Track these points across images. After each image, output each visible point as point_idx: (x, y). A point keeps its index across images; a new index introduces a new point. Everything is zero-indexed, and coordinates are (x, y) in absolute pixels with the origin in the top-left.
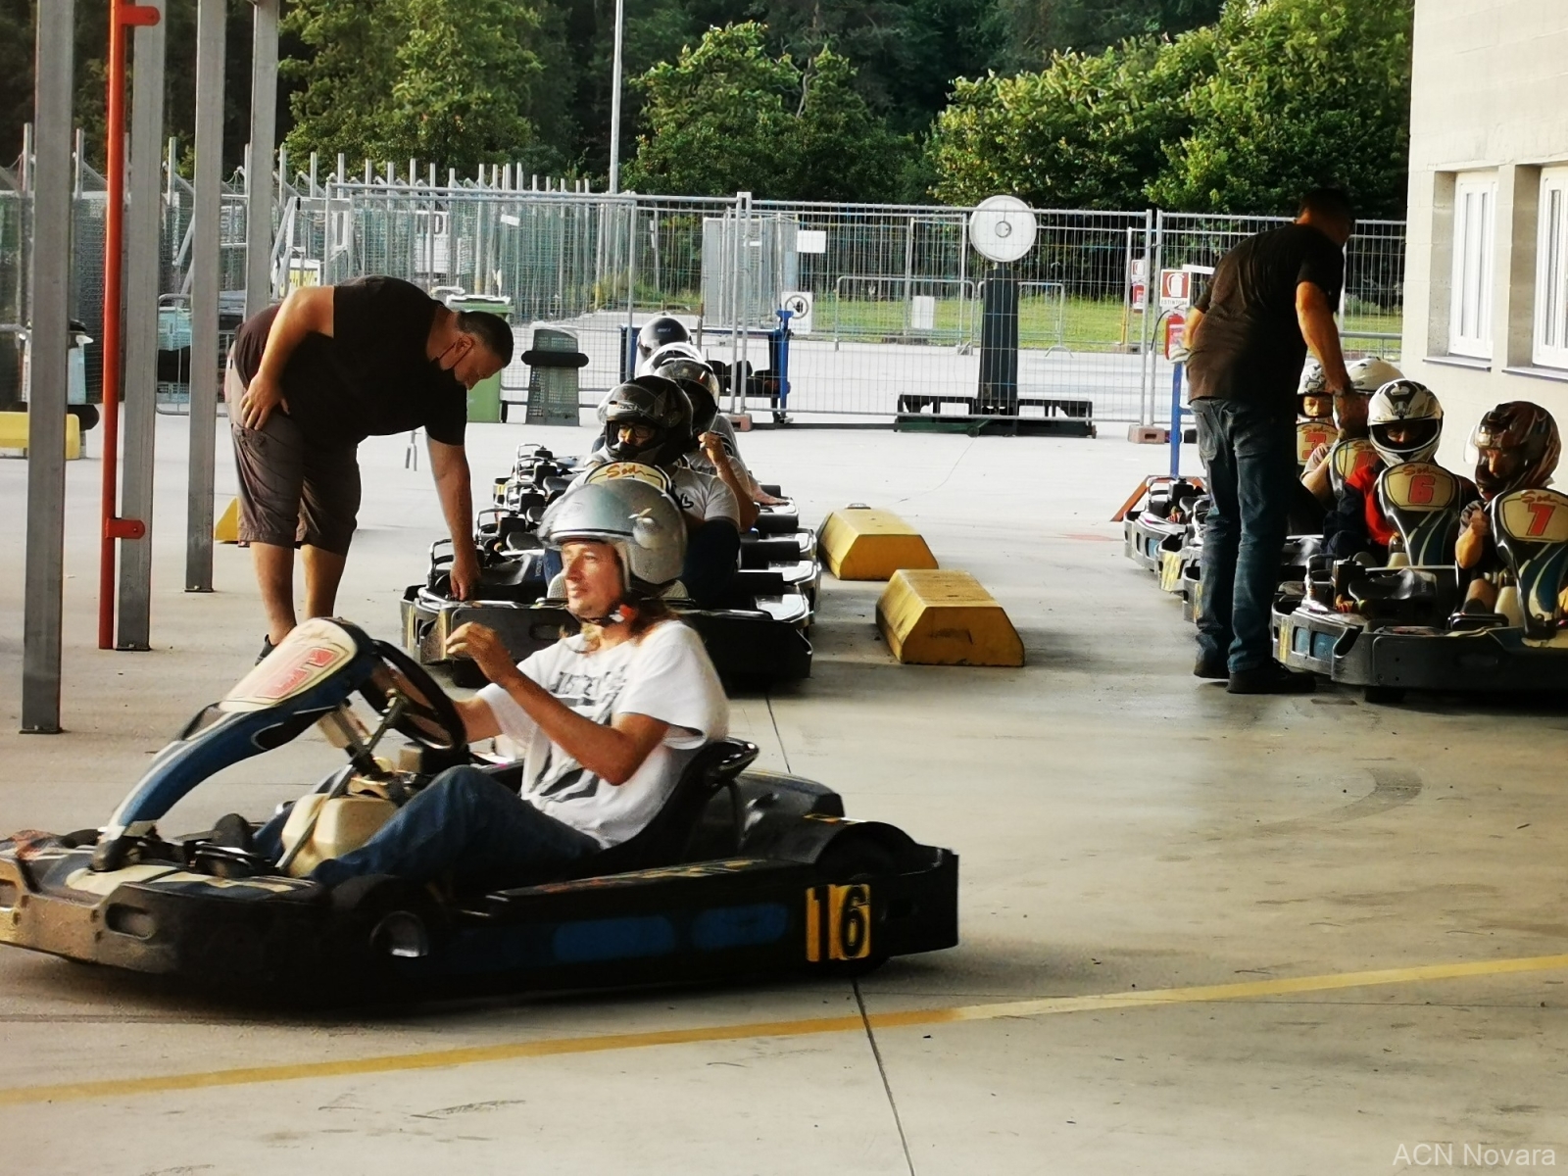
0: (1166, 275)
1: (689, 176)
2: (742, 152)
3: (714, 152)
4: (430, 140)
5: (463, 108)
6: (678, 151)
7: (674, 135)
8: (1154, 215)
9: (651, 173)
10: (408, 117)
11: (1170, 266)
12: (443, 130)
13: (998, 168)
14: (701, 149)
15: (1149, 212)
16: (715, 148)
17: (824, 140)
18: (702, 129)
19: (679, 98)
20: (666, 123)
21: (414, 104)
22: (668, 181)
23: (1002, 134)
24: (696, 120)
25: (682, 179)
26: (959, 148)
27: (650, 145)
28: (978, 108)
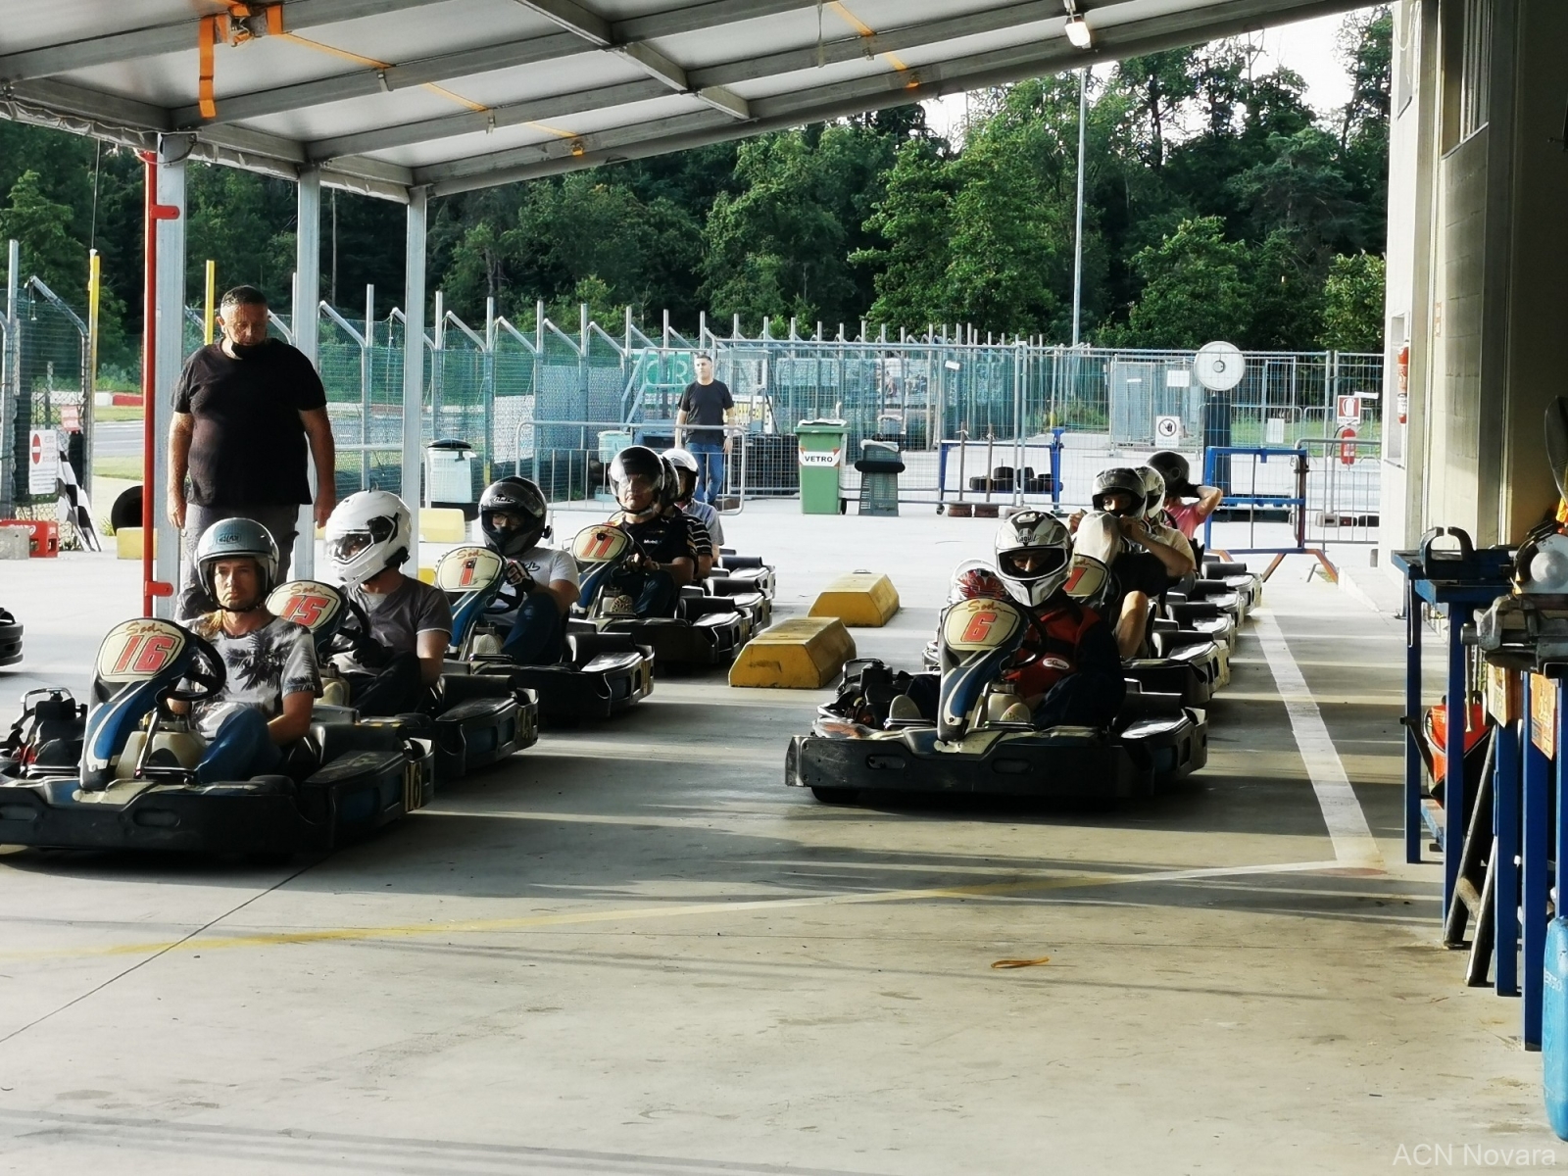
0: (1342, 399)
1: (1168, 331)
2: (1208, 314)
3: (1186, 313)
4: (971, 305)
5: (996, 284)
6: (1159, 312)
7: (1156, 301)
8: (1332, 354)
9: (1140, 330)
10: (957, 290)
11: (1345, 393)
12: (984, 301)
13: (1366, 322)
14: (1176, 311)
15: (1327, 352)
16: (1188, 309)
17: (1272, 303)
18: (1178, 296)
19: (1160, 273)
20: (1151, 292)
21: (961, 281)
22: (1152, 335)
23: (1370, 296)
24: (1173, 289)
25: (1162, 334)
26: (1338, 307)
27: (1139, 308)
28: (1353, 277)
